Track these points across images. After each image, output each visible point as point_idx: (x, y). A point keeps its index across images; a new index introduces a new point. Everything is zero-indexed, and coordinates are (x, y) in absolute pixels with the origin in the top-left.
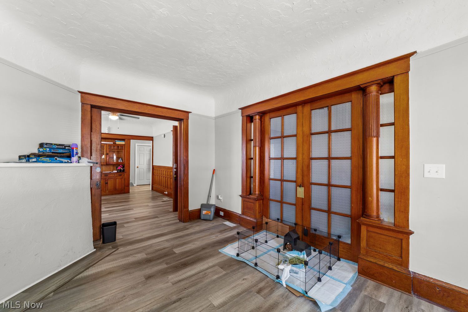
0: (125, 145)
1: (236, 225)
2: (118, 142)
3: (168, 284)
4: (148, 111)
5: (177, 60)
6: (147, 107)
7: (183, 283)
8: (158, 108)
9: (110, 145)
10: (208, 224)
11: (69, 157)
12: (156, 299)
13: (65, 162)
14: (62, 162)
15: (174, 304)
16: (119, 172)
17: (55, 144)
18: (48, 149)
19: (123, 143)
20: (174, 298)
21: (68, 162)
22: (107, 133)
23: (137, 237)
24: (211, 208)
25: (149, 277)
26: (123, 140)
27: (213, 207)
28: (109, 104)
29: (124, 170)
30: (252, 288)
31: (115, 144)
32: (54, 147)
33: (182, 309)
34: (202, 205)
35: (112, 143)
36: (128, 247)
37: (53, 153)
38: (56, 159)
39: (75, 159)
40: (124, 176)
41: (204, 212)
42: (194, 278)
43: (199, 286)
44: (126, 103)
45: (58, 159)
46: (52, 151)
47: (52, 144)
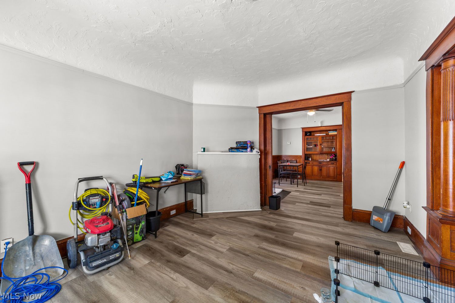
0: (337, 135)
1: (417, 255)
2: (331, 133)
3: (257, 245)
4: (302, 106)
5: (298, 54)
6: (301, 102)
7: (264, 251)
8: (312, 100)
9: (323, 137)
10: (371, 233)
11: (246, 149)
12: (241, 246)
13: (245, 152)
14: (243, 152)
15: (242, 255)
16: (331, 161)
17: (242, 142)
18: (239, 145)
19: (335, 133)
20: (248, 253)
21: (246, 152)
22: (320, 126)
23: (291, 214)
24: (384, 215)
25: (257, 236)
26: (336, 130)
27: (389, 214)
28: (273, 110)
29: (336, 159)
30: (294, 297)
31: (328, 135)
32: (242, 143)
33: (241, 259)
34: (375, 208)
35: (325, 134)
36: (276, 216)
37: (241, 147)
38: (240, 150)
39: (249, 149)
40: (336, 164)
41: (375, 217)
42: (273, 254)
43: (267, 260)
44: (284, 105)
45: (241, 150)
46: (241, 146)
47: (241, 142)
